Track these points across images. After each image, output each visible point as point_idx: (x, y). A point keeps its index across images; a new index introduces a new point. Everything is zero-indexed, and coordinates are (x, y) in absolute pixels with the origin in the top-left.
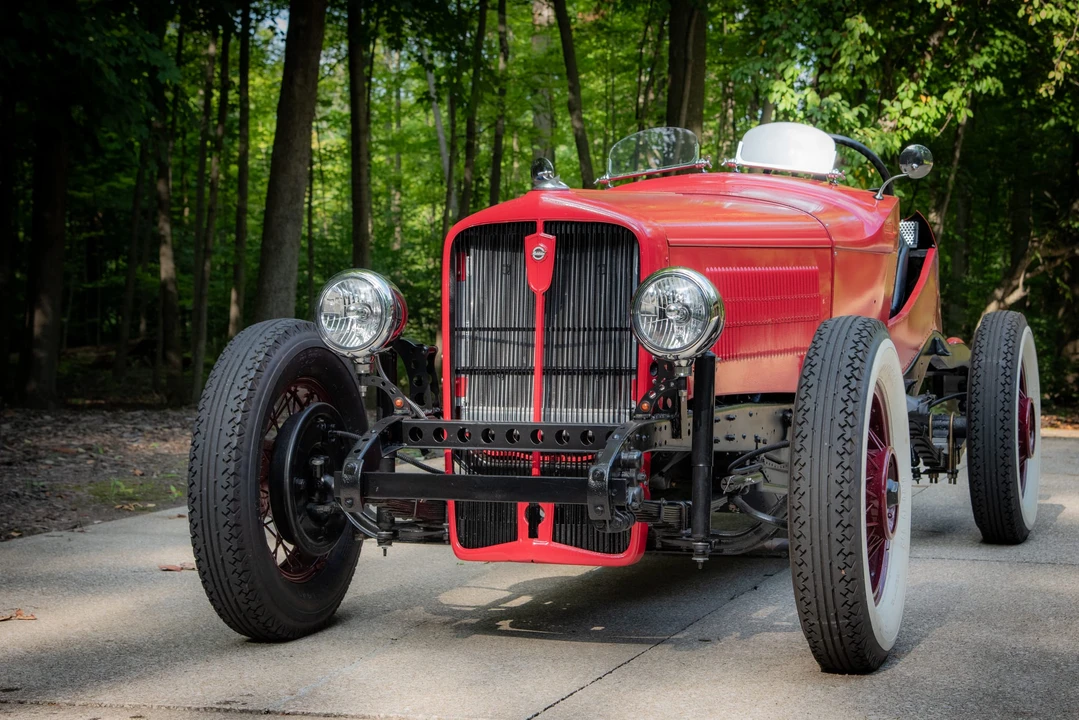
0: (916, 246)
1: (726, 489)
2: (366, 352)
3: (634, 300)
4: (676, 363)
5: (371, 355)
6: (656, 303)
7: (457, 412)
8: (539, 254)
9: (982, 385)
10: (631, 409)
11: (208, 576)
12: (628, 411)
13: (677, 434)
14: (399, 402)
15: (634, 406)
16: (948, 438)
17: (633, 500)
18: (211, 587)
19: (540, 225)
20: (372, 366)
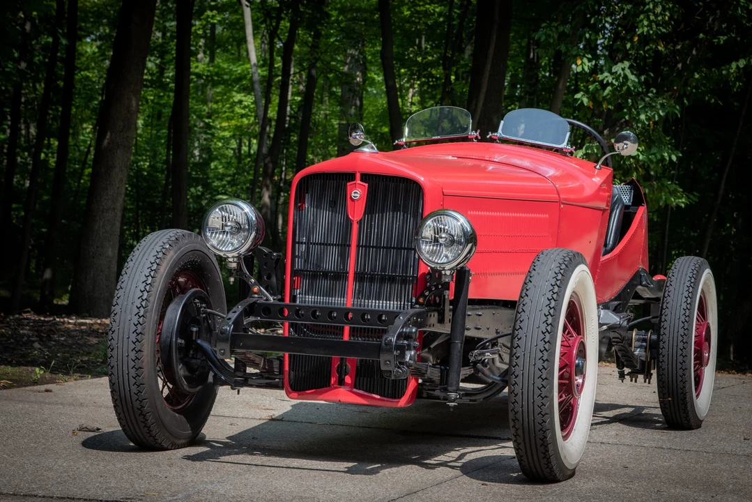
0: (630, 204)
1: (472, 359)
2: (235, 254)
3: (417, 230)
4: (443, 272)
5: (238, 257)
6: (432, 232)
7: (293, 299)
8: (356, 195)
9: (670, 309)
10: (412, 302)
11: (118, 402)
12: (410, 303)
13: (441, 321)
14: (256, 289)
15: (414, 301)
16: (646, 348)
17: (410, 359)
18: (120, 410)
19: (358, 176)
20: (239, 264)
